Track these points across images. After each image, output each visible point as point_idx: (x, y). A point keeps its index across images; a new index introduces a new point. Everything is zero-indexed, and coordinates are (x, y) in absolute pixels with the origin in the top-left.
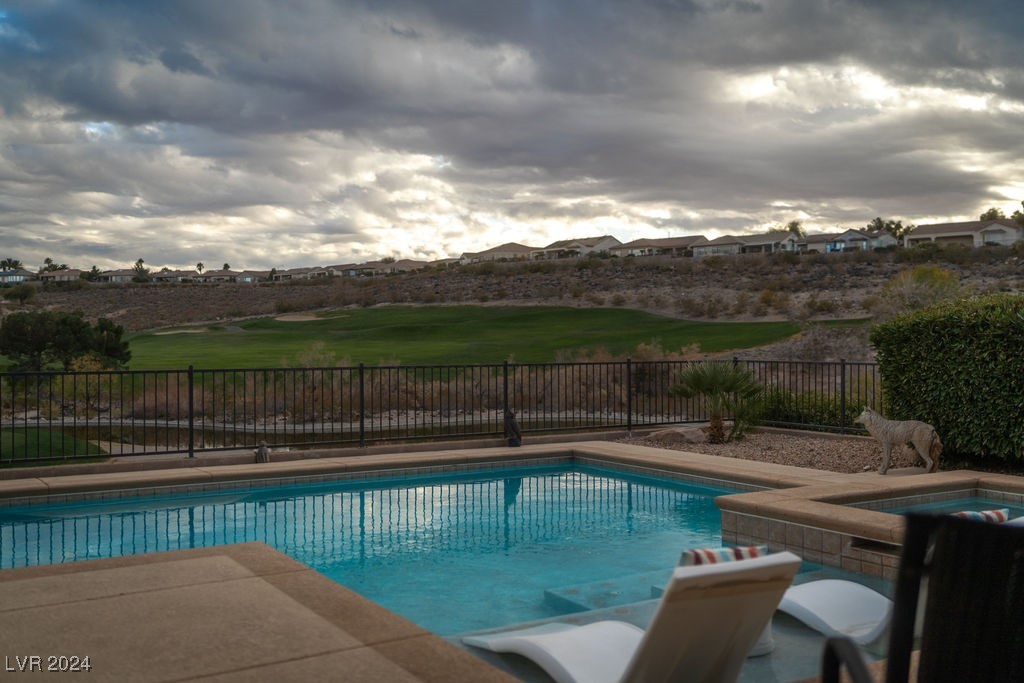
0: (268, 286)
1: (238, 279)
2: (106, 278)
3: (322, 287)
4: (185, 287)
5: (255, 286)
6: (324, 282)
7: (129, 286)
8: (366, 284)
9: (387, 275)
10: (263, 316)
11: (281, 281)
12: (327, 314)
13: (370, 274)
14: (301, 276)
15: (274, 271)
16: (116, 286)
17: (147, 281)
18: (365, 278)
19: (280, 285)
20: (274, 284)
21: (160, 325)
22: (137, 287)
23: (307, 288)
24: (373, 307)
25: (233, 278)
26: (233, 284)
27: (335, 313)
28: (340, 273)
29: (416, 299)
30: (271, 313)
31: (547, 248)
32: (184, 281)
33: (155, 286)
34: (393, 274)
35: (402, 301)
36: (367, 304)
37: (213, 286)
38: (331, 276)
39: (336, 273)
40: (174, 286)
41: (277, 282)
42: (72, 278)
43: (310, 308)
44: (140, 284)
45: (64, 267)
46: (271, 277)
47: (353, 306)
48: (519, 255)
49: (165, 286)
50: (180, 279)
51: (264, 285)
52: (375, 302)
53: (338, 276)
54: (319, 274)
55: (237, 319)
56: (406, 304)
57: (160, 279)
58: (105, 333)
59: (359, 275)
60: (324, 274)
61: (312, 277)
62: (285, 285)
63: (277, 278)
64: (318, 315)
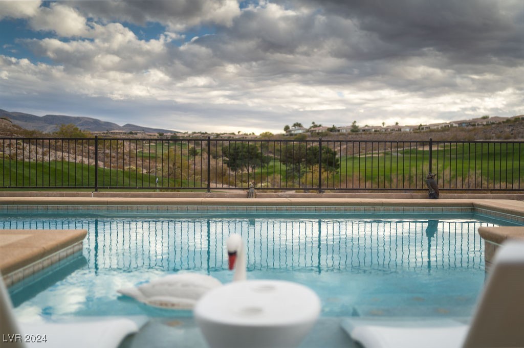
1: (402, 130)
2: (339, 131)
3: (447, 132)
4: (375, 134)
5: (411, 133)
6: (448, 130)
7: (349, 134)
8: (470, 131)
9: (484, 125)
10: (413, 148)
11: (425, 130)
13: (474, 125)
14: (435, 127)
15: (421, 125)
16: (343, 134)
17: (357, 131)
18: (471, 127)
19: (424, 132)
20: (420, 132)
21: (361, 152)
22: (353, 134)
23: (438, 133)
25: (400, 130)
26: (399, 132)
28: (457, 125)
29: (499, 138)
32: (375, 131)
33: (361, 134)
34: (487, 125)
35: (490, 139)
37: (389, 133)
38: (452, 126)
39: (454, 125)
40: (370, 133)
41: (422, 131)
42: (324, 131)
44: (354, 133)
45: (320, 126)
46: (419, 128)
49: (366, 134)
50: (373, 130)
51: (415, 133)
53: (456, 127)
54: (445, 126)
55: (399, 150)
57: (364, 130)
59: (467, 126)
60: (448, 126)
61: (441, 128)
62: (426, 132)
63: (423, 129)
64: (441, 147)
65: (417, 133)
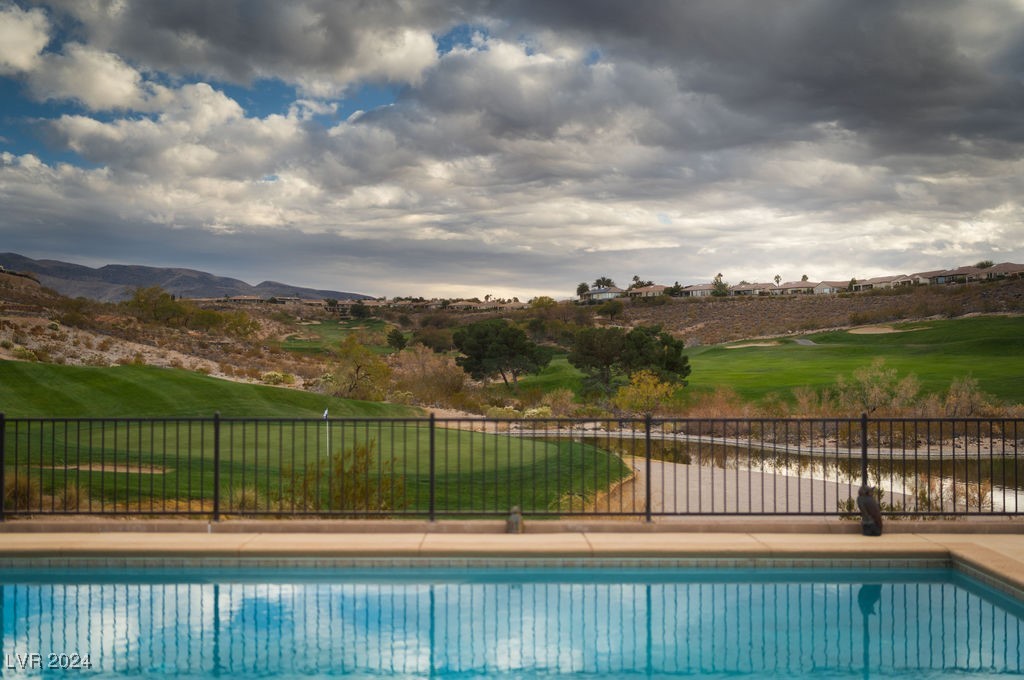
0: (847, 297)
1: (816, 291)
2: (687, 293)
3: (907, 296)
4: (762, 300)
5: (833, 297)
6: (909, 291)
7: (708, 300)
8: (956, 292)
9: (982, 281)
10: (837, 329)
11: (861, 290)
12: (907, 325)
13: (962, 281)
14: (883, 285)
15: (853, 282)
16: (696, 301)
17: (725, 295)
18: (956, 286)
19: (860, 295)
20: (853, 295)
21: (732, 338)
22: (716, 301)
23: (889, 298)
24: (960, 317)
25: (810, 290)
26: (810, 295)
27: (915, 325)
28: (927, 281)
29: (1012, 308)
30: (844, 325)
32: (761, 294)
33: (733, 300)
34: (990, 280)
35: (995, 311)
36: (953, 315)
37: (790, 299)
38: (916, 283)
39: (922, 281)
40: (751, 299)
41: (857, 293)
42: (657, 295)
43: (887, 320)
44: (718, 298)
45: (650, 284)
46: (850, 287)
47: (937, 317)
49: (742, 299)
50: (757, 292)
51: (842, 296)
52: (962, 313)
53: (925, 284)
54: (904, 283)
55: (809, 332)
56: (1000, 314)
57: (738, 293)
58: (666, 347)
59: (949, 282)
60: (909, 282)
61: (896, 286)
62: (865, 295)
63: (857, 288)
64: (896, 327)
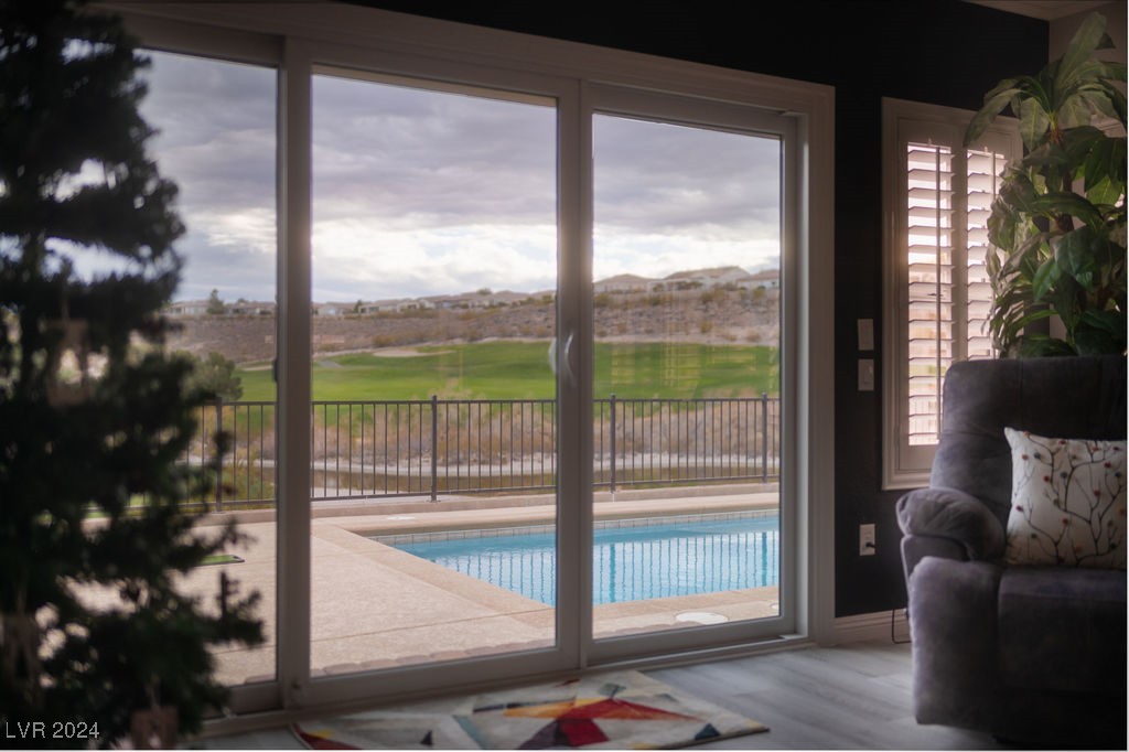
1: (320, 312)
2: (181, 311)
3: (416, 320)
4: (262, 319)
5: (339, 319)
6: (416, 315)
7: (206, 318)
8: (464, 317)
9: (485, 308)
10: (360, 351)
11: (368, 313)
12: (430, 349)
13: (466, 307)
14: (390, 308)
15: (359, 303)
16: (187, 319)
17: (221, 313)
18: (461, 311)
19: (367, 318)
20: (359, 317)
21: (245, 360)
23: (400, 321)
24: (480, 342)
26: (315, 316)
27: (439, 348)
28: (432, 305)
29: (526, 334)
30: (366, 347)
31: (666, 279)
32: (263, 313)
33: (231, 318)
34: (491, 306)
35: (511, 336)
36: (473, 339)
38: (422, 308)
39: (427, 305)
40: (251, 318)
41: (363, 315)
43: (409, 343)
44: (215, 316)
46: (356, 310)
47: (458, 341)
48: (635, 287)
49: (241, 318)
50: (258, 311)
51: (347, 318)
52: (481, 337)
53: (433, 309)
54: (410, 307)
55: (330, 354)
56: (516, 339)
57: (237, 311)
59: (453, 307)
60: (415, 306)
61: (402, 310)
62: (372, 317)
63: (363, 311)
64: (420, 350)
65: (354, 319)
